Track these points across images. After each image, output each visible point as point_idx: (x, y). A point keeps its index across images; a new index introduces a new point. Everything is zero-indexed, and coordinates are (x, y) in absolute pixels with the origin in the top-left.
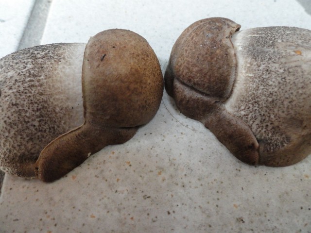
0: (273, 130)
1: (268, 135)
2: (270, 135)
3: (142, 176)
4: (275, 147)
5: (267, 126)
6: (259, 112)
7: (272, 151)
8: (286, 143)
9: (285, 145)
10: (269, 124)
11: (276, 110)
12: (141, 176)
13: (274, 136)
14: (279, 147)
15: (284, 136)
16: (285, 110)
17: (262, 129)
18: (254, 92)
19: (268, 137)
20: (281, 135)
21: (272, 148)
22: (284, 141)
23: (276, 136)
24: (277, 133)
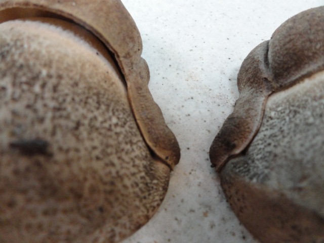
0: (268, 154)
1: (257, 155)
2: (259, 156)
3: (179, 218)
4: (244, 170)
5: (269, 144)
6: (284, 125)
7: (237, 170)
8: (257, 179)
9: (255, 180)
10: (273, 144)
11: (298, 136)
12: (176, 219)
13: (261, 161)
14: (247, 175)
15: (266, 171)
16: (307, 144)
17: (262, 144)
18: (310, 100)
19: (255, 156)
20: (267, 168)
21: (242, 168)
22: (259, 177)
23: (261, 163)
24: (266, 161)
